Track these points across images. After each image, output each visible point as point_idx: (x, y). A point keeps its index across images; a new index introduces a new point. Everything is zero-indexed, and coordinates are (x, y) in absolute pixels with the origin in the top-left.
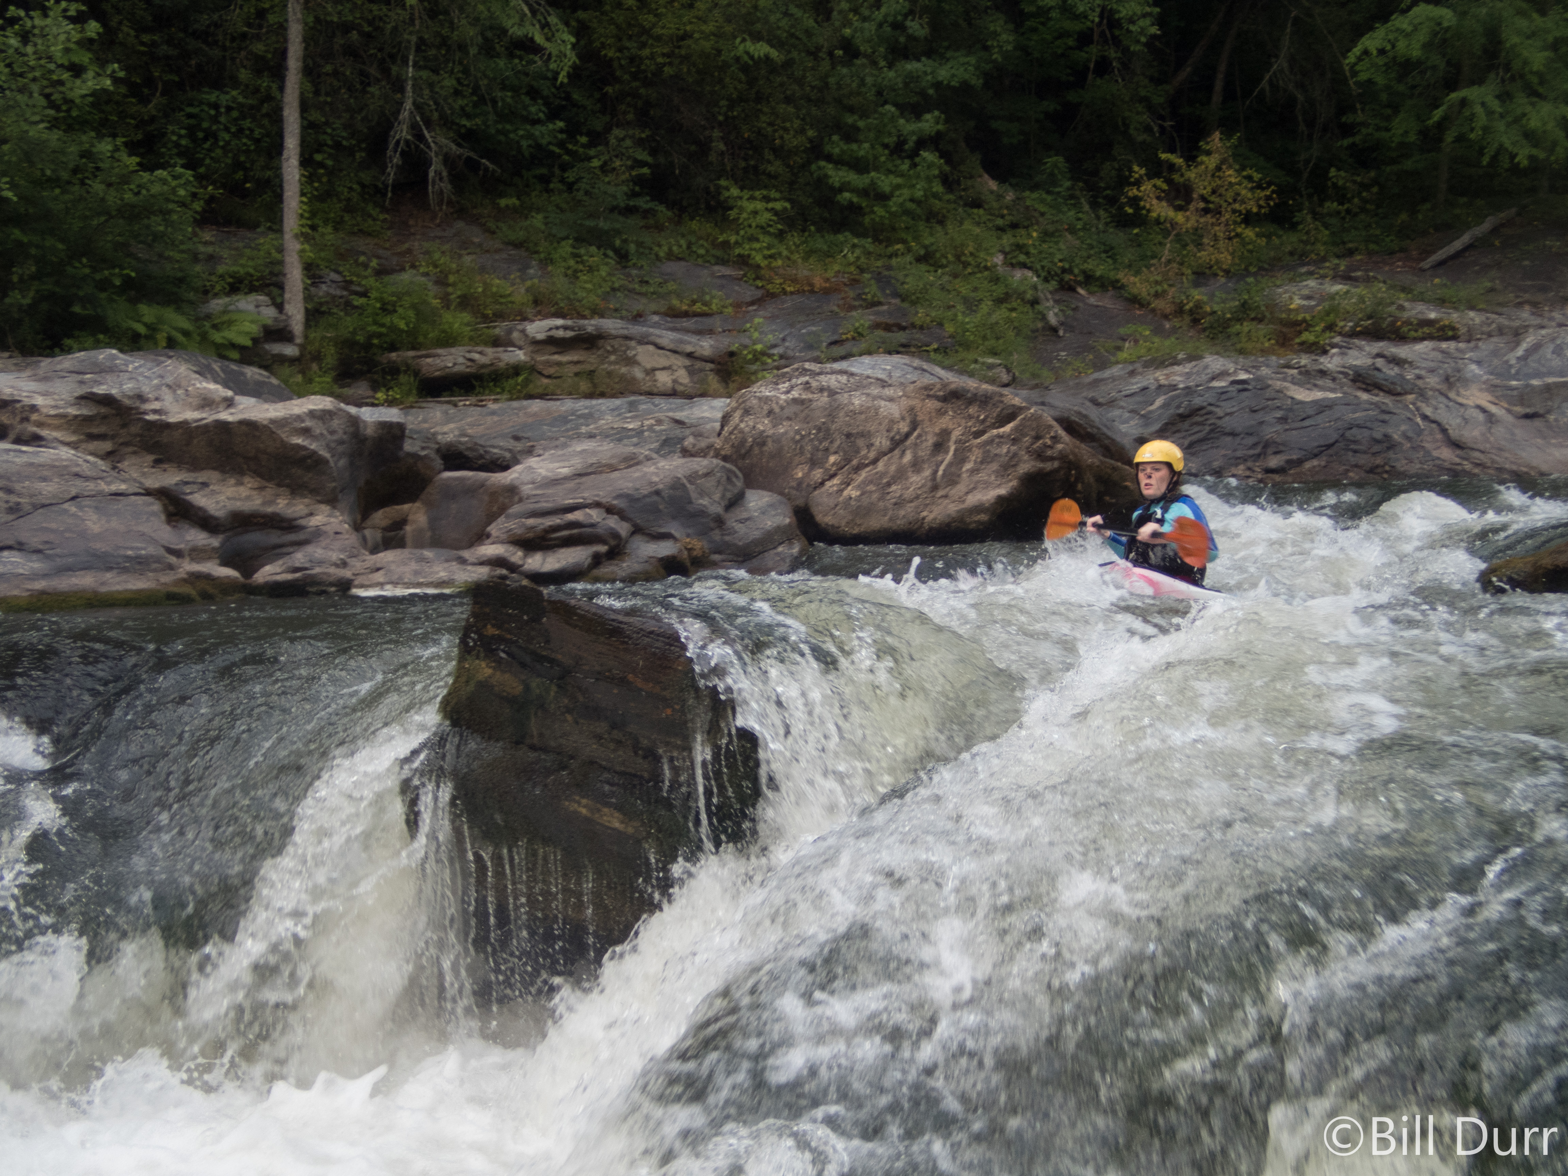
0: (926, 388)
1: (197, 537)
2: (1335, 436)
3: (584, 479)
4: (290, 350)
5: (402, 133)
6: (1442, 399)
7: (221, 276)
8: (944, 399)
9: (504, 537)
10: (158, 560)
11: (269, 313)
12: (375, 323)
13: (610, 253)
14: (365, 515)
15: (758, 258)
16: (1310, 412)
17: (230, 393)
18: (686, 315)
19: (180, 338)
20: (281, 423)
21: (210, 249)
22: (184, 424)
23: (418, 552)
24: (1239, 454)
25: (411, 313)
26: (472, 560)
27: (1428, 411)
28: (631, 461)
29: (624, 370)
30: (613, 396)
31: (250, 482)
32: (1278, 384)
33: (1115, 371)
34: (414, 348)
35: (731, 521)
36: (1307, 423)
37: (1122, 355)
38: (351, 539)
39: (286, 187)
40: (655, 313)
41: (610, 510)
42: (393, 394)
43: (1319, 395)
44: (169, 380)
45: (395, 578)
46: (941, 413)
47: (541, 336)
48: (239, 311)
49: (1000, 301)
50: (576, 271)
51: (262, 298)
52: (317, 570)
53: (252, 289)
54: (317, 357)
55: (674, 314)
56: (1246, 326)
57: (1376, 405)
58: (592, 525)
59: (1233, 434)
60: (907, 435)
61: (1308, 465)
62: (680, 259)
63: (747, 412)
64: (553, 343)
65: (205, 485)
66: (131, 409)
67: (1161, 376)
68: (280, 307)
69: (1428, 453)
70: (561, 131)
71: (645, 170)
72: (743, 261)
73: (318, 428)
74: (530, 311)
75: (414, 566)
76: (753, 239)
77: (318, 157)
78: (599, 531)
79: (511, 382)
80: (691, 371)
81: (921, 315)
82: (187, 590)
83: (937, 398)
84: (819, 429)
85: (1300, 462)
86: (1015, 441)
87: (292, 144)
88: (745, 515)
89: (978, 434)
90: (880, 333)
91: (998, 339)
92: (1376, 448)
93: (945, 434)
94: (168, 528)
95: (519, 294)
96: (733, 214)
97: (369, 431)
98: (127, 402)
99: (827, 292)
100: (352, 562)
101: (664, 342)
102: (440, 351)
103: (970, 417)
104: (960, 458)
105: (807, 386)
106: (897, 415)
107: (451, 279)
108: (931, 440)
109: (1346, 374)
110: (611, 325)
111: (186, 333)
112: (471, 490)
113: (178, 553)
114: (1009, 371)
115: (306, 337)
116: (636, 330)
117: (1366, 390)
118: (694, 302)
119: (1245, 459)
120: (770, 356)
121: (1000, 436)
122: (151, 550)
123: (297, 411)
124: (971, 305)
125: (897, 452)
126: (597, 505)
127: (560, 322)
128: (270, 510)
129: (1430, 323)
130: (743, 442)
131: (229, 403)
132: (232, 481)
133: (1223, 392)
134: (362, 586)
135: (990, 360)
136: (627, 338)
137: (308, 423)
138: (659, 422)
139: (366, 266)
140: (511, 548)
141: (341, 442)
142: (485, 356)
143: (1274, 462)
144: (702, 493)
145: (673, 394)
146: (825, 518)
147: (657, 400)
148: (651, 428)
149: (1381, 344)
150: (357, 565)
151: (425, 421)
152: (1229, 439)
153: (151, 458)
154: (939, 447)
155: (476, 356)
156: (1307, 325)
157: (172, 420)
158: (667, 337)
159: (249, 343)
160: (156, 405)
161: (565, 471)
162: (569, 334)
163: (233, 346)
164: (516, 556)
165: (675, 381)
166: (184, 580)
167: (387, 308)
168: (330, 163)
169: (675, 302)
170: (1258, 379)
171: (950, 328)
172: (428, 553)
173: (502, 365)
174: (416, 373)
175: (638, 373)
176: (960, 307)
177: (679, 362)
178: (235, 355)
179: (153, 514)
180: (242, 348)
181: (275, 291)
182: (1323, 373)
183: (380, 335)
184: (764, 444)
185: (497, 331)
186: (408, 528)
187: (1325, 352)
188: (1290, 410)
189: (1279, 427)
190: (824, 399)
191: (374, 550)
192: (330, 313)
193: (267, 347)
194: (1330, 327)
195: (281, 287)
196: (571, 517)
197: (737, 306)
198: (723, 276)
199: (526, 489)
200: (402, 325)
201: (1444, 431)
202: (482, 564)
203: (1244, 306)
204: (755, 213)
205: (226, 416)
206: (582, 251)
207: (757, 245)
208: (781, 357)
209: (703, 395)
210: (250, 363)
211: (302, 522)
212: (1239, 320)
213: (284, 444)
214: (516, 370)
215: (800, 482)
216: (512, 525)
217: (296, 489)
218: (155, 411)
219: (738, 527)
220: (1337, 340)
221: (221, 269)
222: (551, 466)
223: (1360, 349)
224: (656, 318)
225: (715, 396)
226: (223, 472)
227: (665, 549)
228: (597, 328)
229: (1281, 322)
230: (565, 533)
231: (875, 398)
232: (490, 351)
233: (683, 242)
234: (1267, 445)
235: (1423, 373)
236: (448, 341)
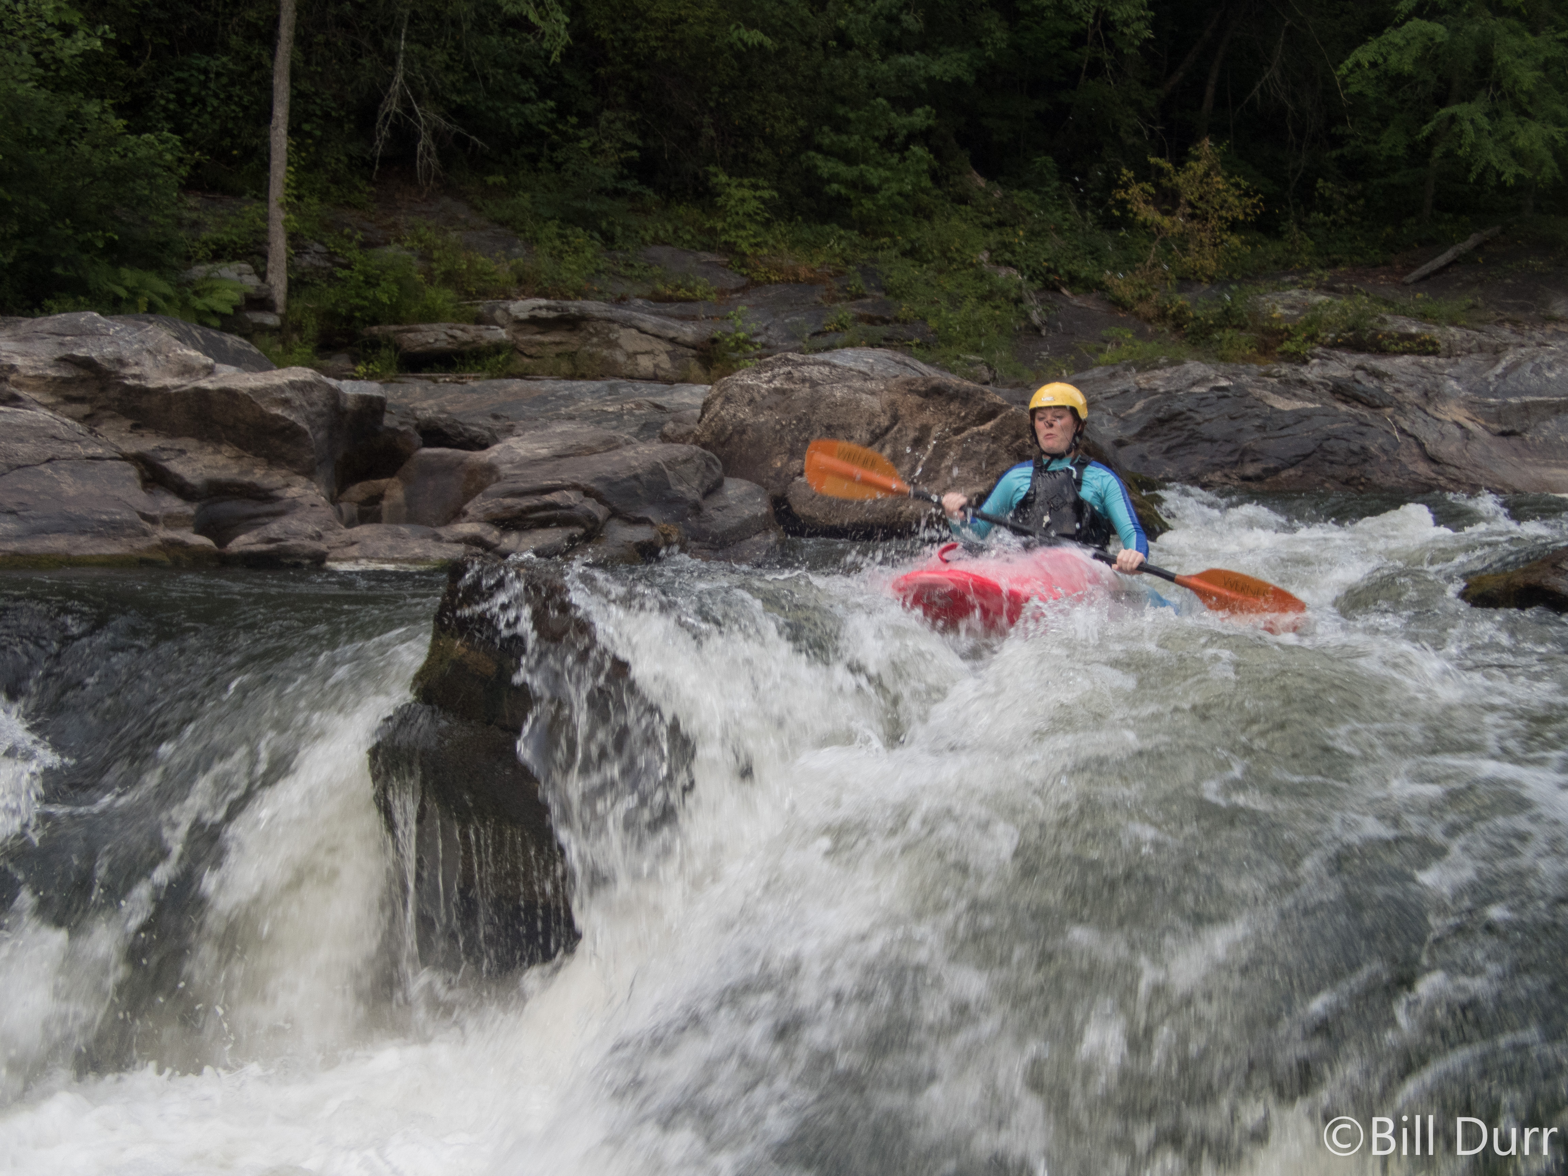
0: (909, 383)
1: (172, 504)
2: (1312, 446)
3: (563, 461)
4: (271, 320)
5: (392, 105)
6: (1420, 414)
7: (205, 243)
8: (926, 395)
9: (481, 515)
10: (132, 525)
11: (251, 282)
12: (358, 295)
13: (596, 235)
14: (342, 489)
15: (744, 246)
16: (1289, 421)
17: (210, 361)
18: (670, 300)
19: (161, 303)
20: (262, 392)
21: (194, 215)
22: (164, 390)
23: (394, 527)
24: (1216, 460)
25: (395, 288)
26: (448, 537)
27: (1406, 425)
28: (611, 445)
29: (605, 353)
30: (594, 378)
31: (228, 450)
32: (1258, 392)
33: (1097, 372)
34: (396, 323)
35: (709, 508)
36: (1285, 432)
37: (1104, 357)
38: (327, 511)
39: (273, 155)
40: (638, 297)
41: (587, 493)
42: (375, 367)
43: (1298, 405)
44: (150, 345)
45: (370, 552)
46: (921, 408)
47: (523, 316)
48: (221, 278)
49: (983, 299)
50: (561, 252)
51: (245, 266)
52: (292, 542)
53: (236, 257)
54: (298, 328)
55: (658, 298)
56: (1229, 333)
57: (1355, 417)
58: (569, 507)
59: (1212, 441)
60: (888, 429)
61: (1284, 474)
62: (664, 243)
63: (728, 400)
64: (534, 322)
65: (182, 452)
66: (110, 373)
67: (1142, 380)
68: (263, 276)
69: (1403, 466)
70: (552, 111)
71: (635, 153)
72: (730, 248)
73: (298, 399)
74: (513, 290)
75: (389, 541)
76: (740, 226)
77: (306, 127)
78: (576, 513)
79: (492, 360)
80: (672, 356)
81: (904, 309)
82: (160, 556)
83: (919, 393)
84: (800, 420)
85: (1276, 471)
86: (995, 439)
87: (281, 112)
88: (723, 503)
89: (958, 431)
90: (862, 325)
91: (980, 336)
92: (1353, 460)
93: (925, 430)
94: (144, 494)
95: (503, 272)
96: (720, 201)
97: (349, 405)
98: (106, 365)
99: (812, 282)
100: (328, 535)
101: (647, 326)
102: (421, 326)
103: (951, 413)
104: (940, 454)
105: (789, 376)
106: (878, 408)
107: (436, 254)
108: (912, 434)
109: (1325, 385)
110: (594, 307)
111: (167, 299)
112: (449, 468)
113: (153, 520)
114: (990, 368)
115: (288, 307)
116: (620, 313)
117: (1345, 402)
118: (678, 287)
119: (1220, 466)
120: (752, 344)
121: (979, 434)
122: (126, 515)
123: (277, 381)
124: (955, 302)
125: (876, 445)
126: (575, 487)
127: (543, 302)
128: (246, 479)
129: (1411, 337)
130: (723, 429)
131: (210, 371)
132: (210, 449)
133: (1203, 398)
134: (336, 560)
135: (972, 357)
136: (610, 321)
137: (288, 394)
138: (639, 406)
139: (350, 238)
140: (488, 528)
141: (320, 414)
142: (467, 333)
143: (1251, 470)
144: (681, 480)
145: (654, 378)
146: (801, 509)
147: (638, 384)
148: (630, 412)
149: (1362, 356)
150: (332, 538)
151: (404, 396)
152: (1207, 445)
153: (128, 423)
154: (919, 442)
155: (458, 333)
156: (1289, 335)
157: (151, 385)
158: (650, 322)
159: (230, 311)
160: (136, 370)
161: (544, 452)
162: (552, 314)
163: (214, 313)
164: (492, 535)
165: (656, 366)
166: (158, 547)
167: (371, 282)
168: (318, 133)
169: (660, 287)
170: (1238, 387)
171: (933, 323)
172: (404, 529)
173: (483, 343)
174: (397, 348)
175: (620, 357)
176: (944, 303)
177: (661, 346)
178: (216, 322)
179: (129, 479)
180: (222, 316)
181: (258, 260)
182: (1303, 383)
183: (361, 308)
184: (744, 432)
185: (480, 309)
186: (385, 503)
187: (1305, 362)
188: (1269, 418)
189: (1257, 435)
190: (806, 390)
191: (350, 524)
192: (313, 285)
193: (248, 315)
194: (1312, 338)
195: (265, 256)
196: (548, 498)
197: (722, 293)
198: (709, 263)
199: (505, 469)
200: (385, 299)
201: (1421, 445)
202: (457, 542)
203: (1227, 312)
204: (743, 200)
205: (205, 383)
206: (569, 232)
207: (743, 233)
208: (764, 345)
209: (684, 381)
210: (231, 331)
211: (279, 493)
212: (1222, 327)
213: (263, 415)
214: (497, 348)
215: (778, 473)
216: (489, 504)
217: (274, 460)
218: (135, 376)
219: (714, 514)
220: (1319, 350)
221: (205, 236)
222: (530, 446)
223: (1341, 360)
224: (640, 302)
225: (696, 382)
226: (201, 439)
227: (641, 534)
228: (580, 310)
229: (1263, 330)
230: (542, 514)
231: (856, 391)
232: (472, 328)
233: (670, 228)
234: (1244, 453)
235: (1402, 387)
236: (431, 316)
